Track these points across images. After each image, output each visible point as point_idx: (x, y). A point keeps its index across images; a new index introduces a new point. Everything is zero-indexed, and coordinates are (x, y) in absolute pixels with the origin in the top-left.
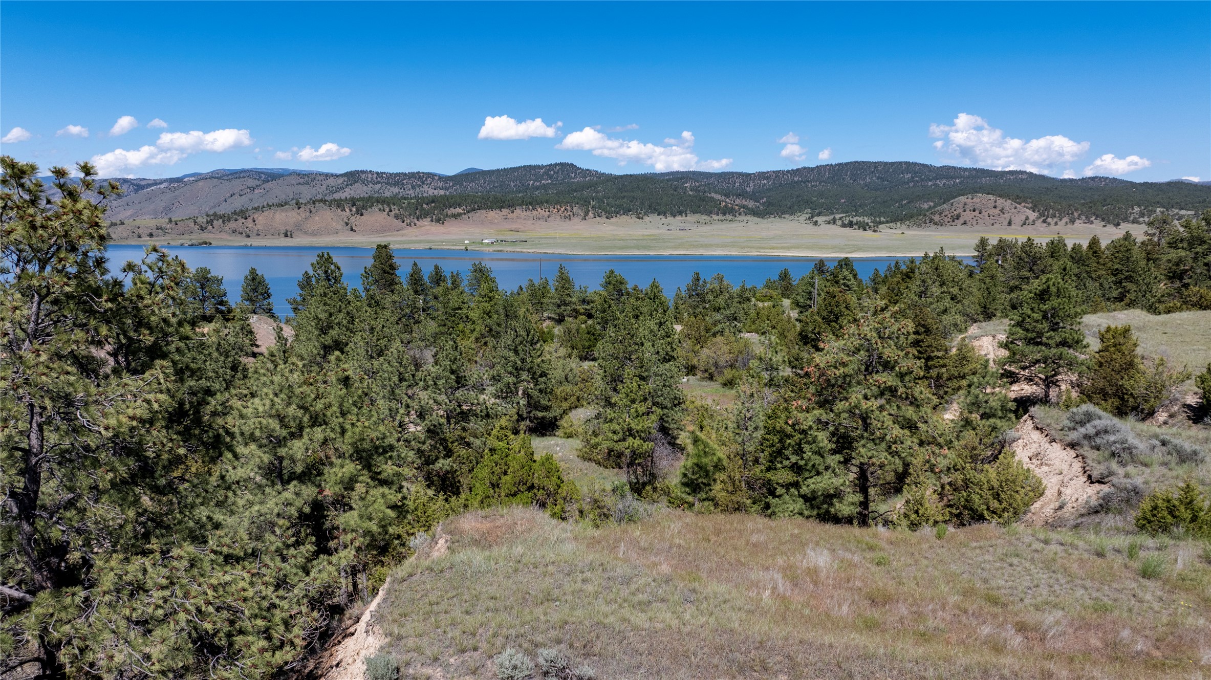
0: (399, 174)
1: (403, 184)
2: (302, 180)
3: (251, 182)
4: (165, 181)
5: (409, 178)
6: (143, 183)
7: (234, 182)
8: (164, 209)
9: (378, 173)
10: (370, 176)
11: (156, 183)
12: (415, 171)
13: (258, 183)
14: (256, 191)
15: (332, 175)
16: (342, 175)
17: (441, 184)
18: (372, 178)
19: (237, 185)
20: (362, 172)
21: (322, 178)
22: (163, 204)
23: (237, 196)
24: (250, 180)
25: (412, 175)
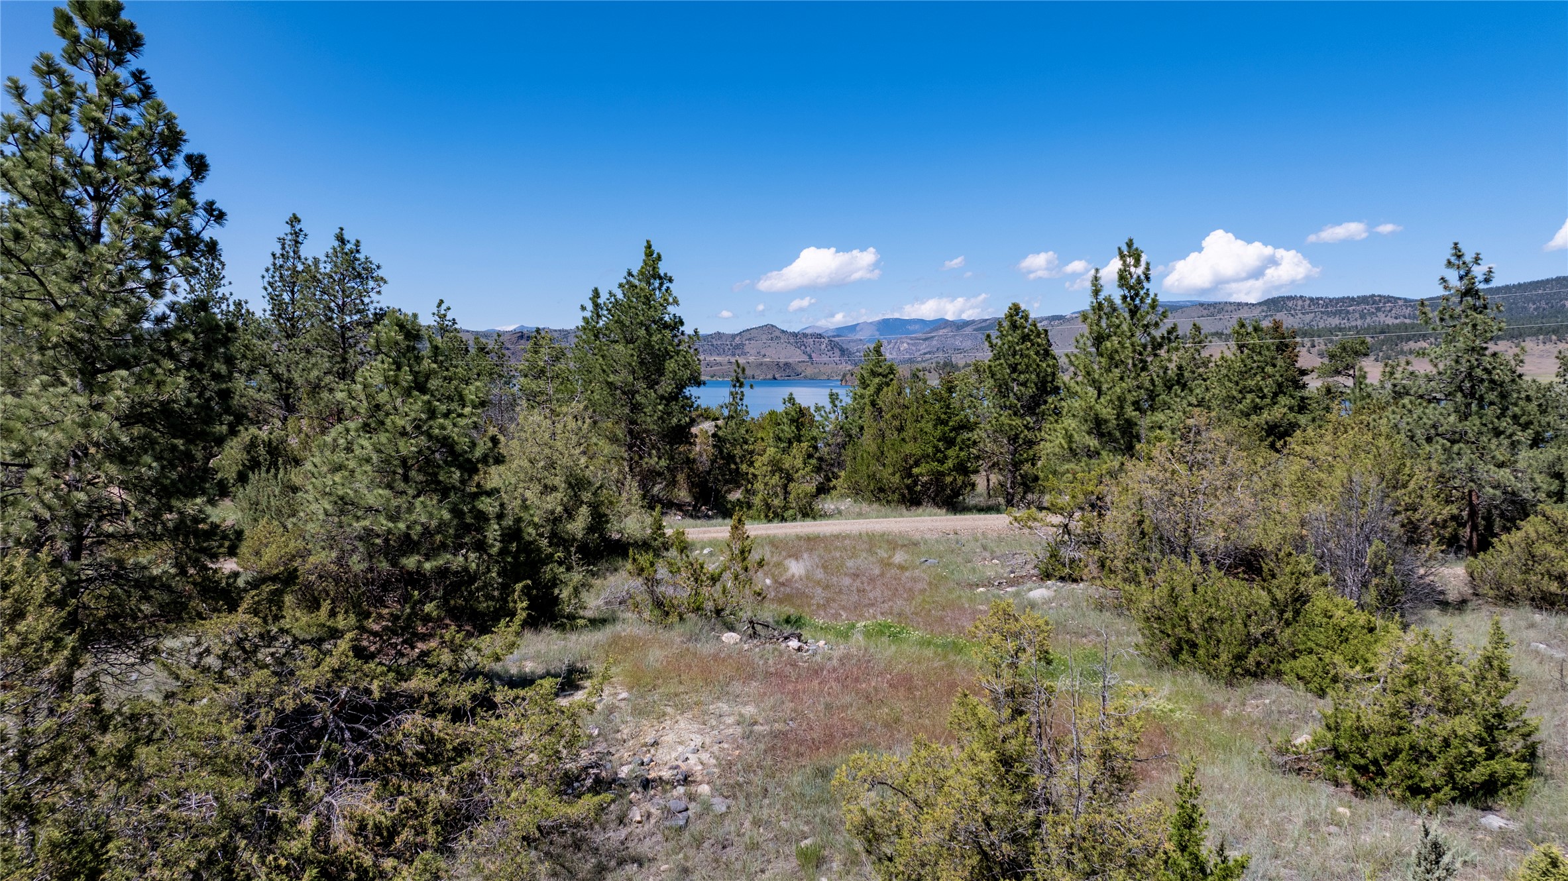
0: (1342, 300)
1: (1348, 312)
2: (1205, 312)
4: (1047, 318)
5: (1358, 304)
9: (1311, 299)
10: (1300, 303)
12: (1368, 293)
15: (1247, 304)
16: (1260, 304)
17: (1408, 311)
18: (1303, 307)
20: (1290, 298)
21: (1233, 308)
25: (1363, 300)
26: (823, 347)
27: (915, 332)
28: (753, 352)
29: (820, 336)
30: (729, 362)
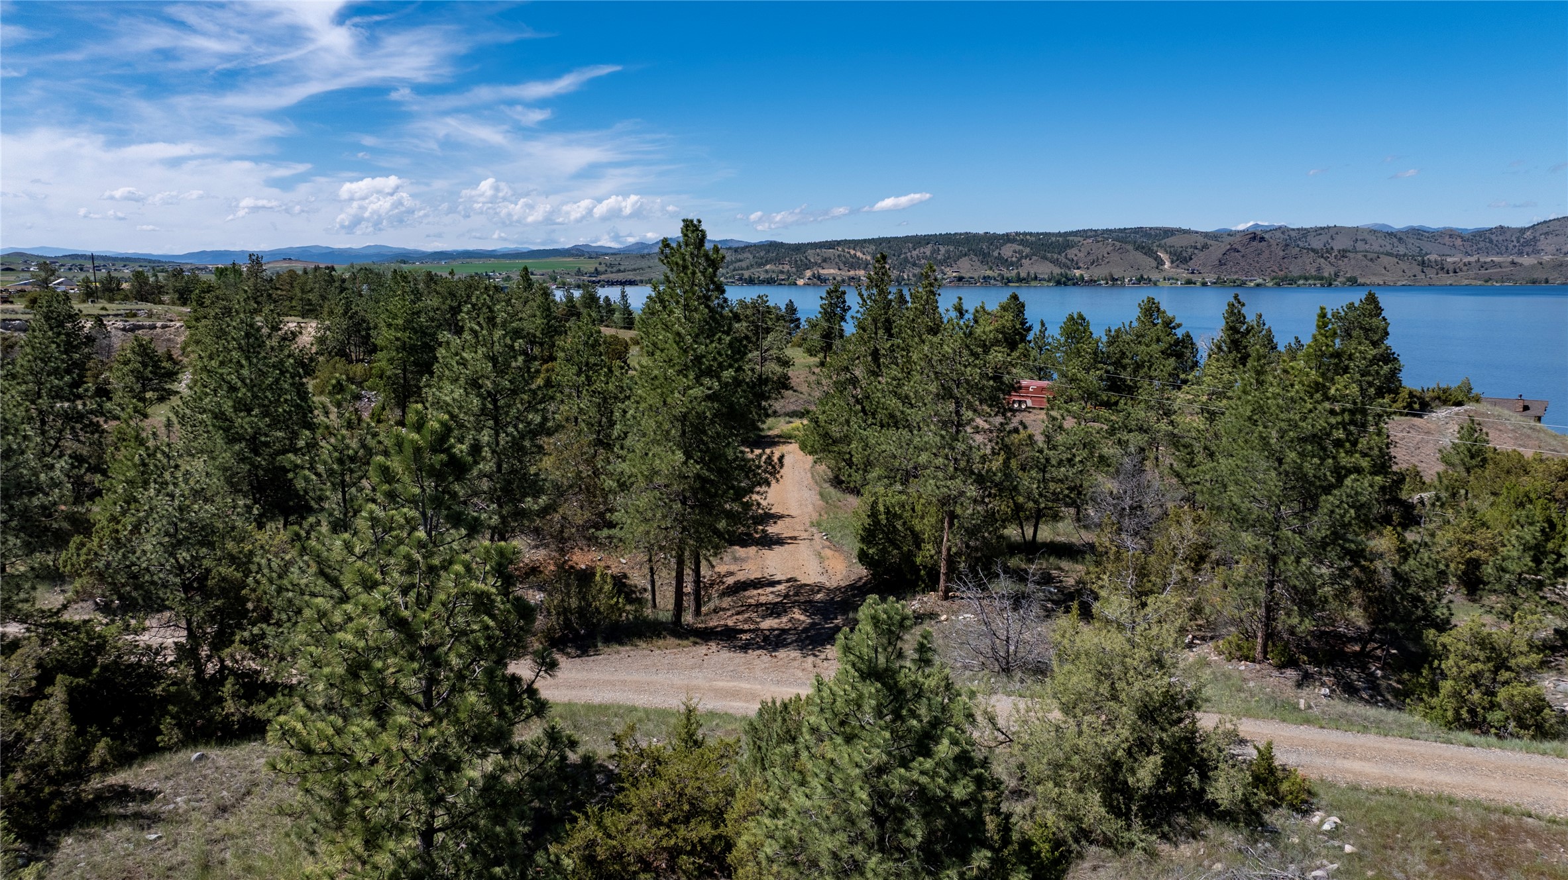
30: (1513, 263)
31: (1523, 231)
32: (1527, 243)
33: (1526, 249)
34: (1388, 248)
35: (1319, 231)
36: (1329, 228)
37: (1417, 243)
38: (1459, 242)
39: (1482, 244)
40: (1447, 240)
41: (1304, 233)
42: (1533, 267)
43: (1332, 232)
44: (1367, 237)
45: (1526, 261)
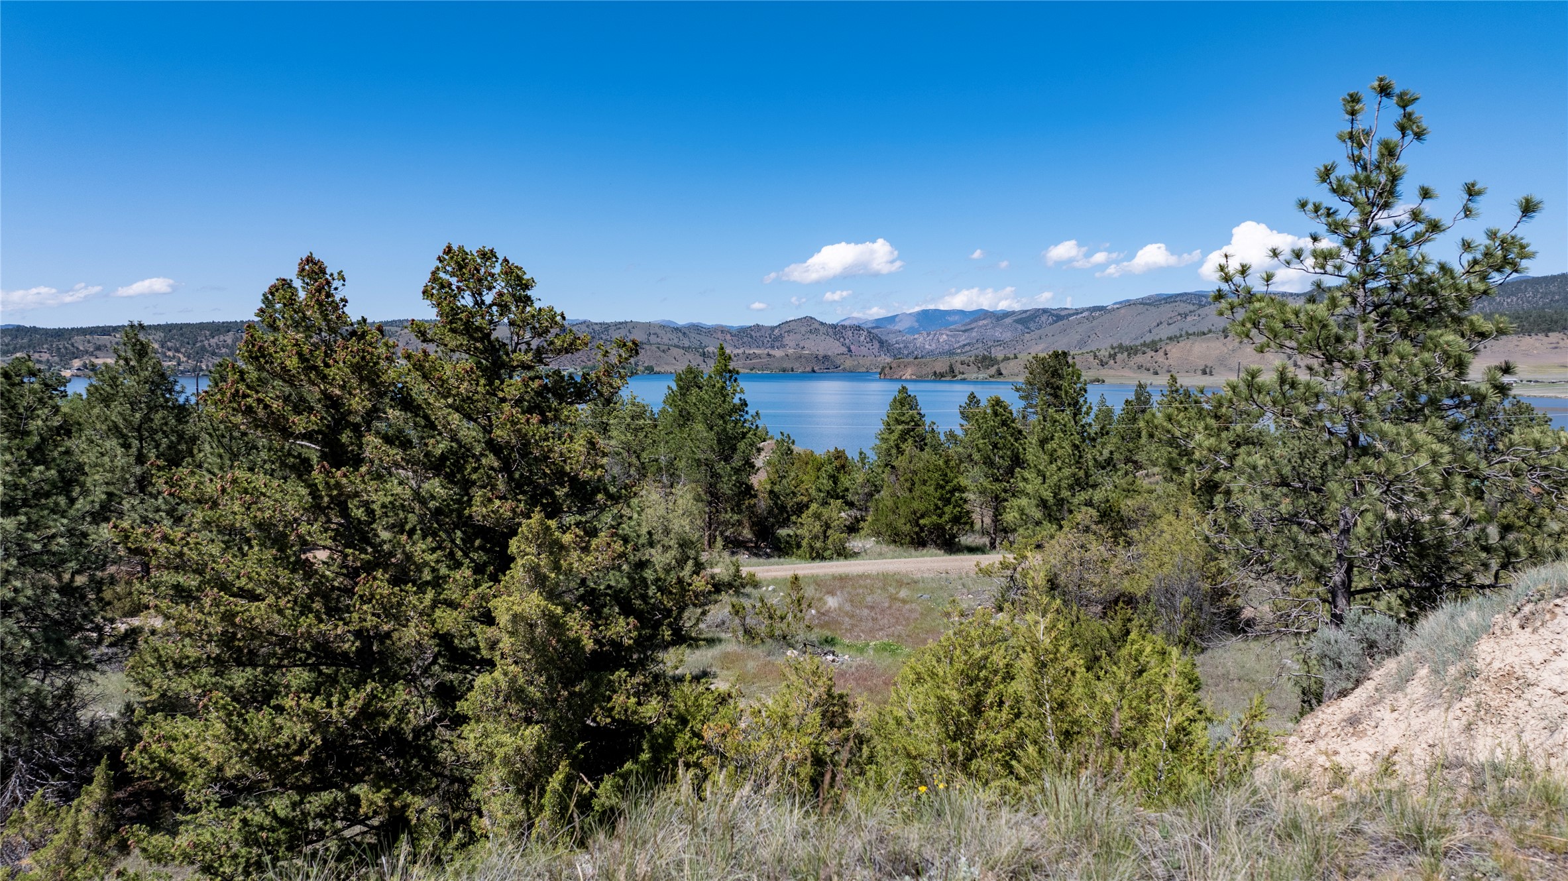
3: (1184, 307)
4: (1088, 309)
6: (1063, 313)
7: (1162, 308)
8: (1079, 342)
11: (1077, 312)
13: (1191, 308)
14: (1189, 319)
19: (1166, 311)
22: (1078, 337)
23: (1165, 324)
24: (1182, 305)
26: (862, 338)
27: (955, 323)
28: (792, 344)
29: (858, 328)
30: (769, 355)
31: (773, 328)
32: (776, 339)
33: (777, 344)
34: (676, 341)
35: (619, 325)
36: (626, 323)
37: (698, 337)
38: (728, 337)
39: (745, 339)
40: (719, 335)
41: (606, 327)
42: (782, 358)
43: (629, 326)
44: (658, 331)
45: (778, 353)
